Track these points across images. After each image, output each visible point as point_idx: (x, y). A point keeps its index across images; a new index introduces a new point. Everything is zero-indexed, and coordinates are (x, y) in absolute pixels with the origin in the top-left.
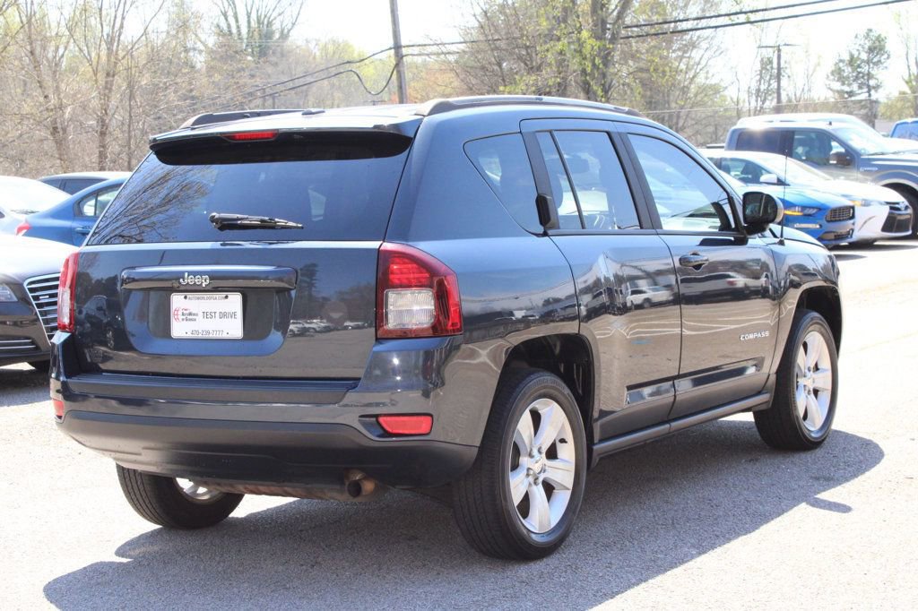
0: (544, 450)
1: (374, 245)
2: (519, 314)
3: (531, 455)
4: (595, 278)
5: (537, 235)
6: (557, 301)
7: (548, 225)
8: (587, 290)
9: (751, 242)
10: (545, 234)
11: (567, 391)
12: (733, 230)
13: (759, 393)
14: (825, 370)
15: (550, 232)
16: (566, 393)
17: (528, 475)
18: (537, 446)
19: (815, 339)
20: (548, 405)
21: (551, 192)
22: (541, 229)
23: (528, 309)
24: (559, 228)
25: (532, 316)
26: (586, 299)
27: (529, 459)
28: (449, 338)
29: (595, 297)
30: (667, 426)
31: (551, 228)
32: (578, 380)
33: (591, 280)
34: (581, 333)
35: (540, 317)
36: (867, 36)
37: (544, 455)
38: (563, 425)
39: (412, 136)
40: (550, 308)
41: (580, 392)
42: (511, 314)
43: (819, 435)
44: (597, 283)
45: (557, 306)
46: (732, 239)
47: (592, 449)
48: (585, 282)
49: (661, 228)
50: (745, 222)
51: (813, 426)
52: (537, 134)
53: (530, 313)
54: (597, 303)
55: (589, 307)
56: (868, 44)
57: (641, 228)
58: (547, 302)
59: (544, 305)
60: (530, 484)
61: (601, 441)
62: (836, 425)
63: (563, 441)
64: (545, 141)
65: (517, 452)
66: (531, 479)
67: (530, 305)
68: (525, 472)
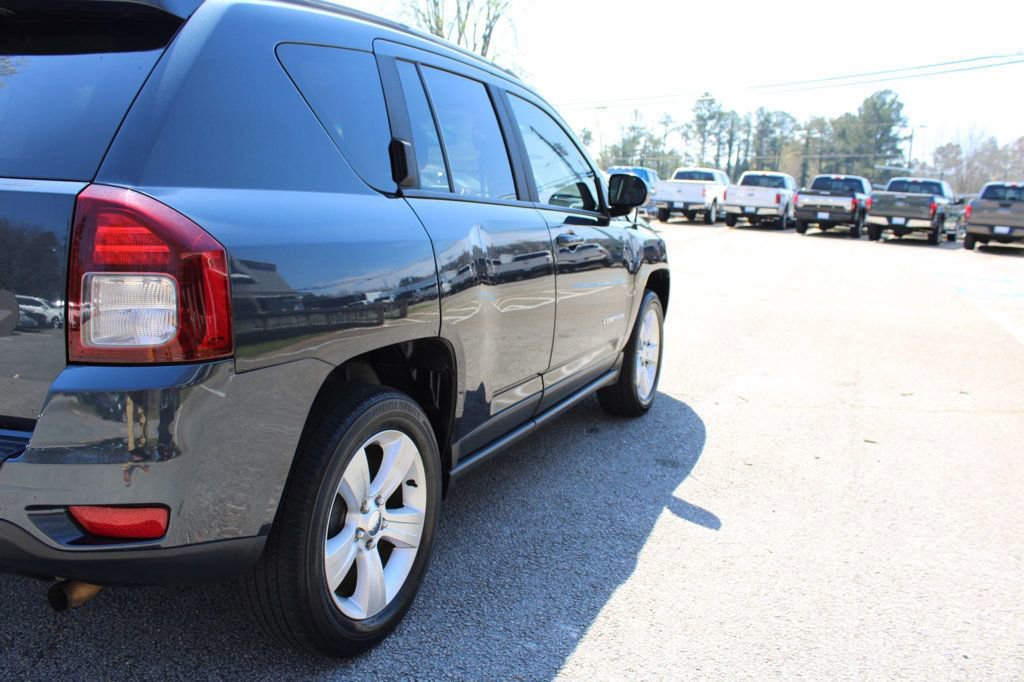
0: (383, 501)
1: (72, 188)
2: (371, 297)
3: (363, 510)
4: (461, 253)
5: (388, 195)
6: (416, 280)
7: (403, 182)
8: (452, 266)
9: (612, 223)
10: (399, 194)
11: (423, 418)
12: (597, 211)
13: (608, 371)
14: (654, 346)
15: (405, 192)
16: (421, 421)
17: (357, 538)
18: (374, 493)
19: (651, 315)
20: (394, 438)
21: (412, 138)
22: (393, 187)
23: (383, 290)
24: (419, 188)
25: (387, 298)
26: (452, 275)
27: (361, 515)
28: (201, 366)
29: (460, 273)
30: (532, 425)
31: (408, 186)
32: (435, 389)
33: (456, 253)
34: (441, 336)
35: (396, 299)
36: (584, 131)
37: (383, 507)
38: (414, 462)
39: (185, 17)
40: (410, 288)
41: (437, 405)
42: (363, 297)
43: (648, 402)
44: (464, 258)
45: (417, 287)
46: (596, 219)
47: (449, 475)
48: (450, 258)
49: (538, 201)
50: (610, 204)
51: (643, 394)
52: (397, 61)
53: (385, 295)
54: (462, 279)
55: (454, 282)
56: (584, 135)
57: (518, 198)
58: (405, 282)
59: (401, 286)
60: (359, 550)
61: (461, 460)
62: (660, 388)
63: (411, 483)
64: (407, 72)
65: (342, 506)
66: (362, 544)
67: (384, 285)
68: (353, 533)
